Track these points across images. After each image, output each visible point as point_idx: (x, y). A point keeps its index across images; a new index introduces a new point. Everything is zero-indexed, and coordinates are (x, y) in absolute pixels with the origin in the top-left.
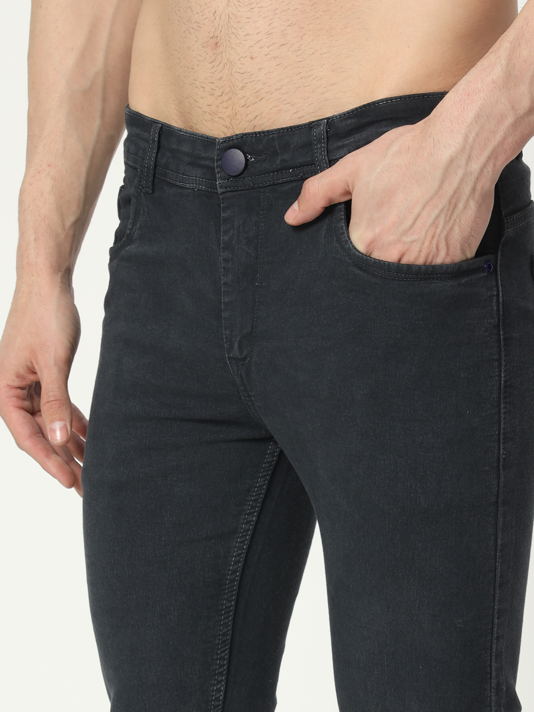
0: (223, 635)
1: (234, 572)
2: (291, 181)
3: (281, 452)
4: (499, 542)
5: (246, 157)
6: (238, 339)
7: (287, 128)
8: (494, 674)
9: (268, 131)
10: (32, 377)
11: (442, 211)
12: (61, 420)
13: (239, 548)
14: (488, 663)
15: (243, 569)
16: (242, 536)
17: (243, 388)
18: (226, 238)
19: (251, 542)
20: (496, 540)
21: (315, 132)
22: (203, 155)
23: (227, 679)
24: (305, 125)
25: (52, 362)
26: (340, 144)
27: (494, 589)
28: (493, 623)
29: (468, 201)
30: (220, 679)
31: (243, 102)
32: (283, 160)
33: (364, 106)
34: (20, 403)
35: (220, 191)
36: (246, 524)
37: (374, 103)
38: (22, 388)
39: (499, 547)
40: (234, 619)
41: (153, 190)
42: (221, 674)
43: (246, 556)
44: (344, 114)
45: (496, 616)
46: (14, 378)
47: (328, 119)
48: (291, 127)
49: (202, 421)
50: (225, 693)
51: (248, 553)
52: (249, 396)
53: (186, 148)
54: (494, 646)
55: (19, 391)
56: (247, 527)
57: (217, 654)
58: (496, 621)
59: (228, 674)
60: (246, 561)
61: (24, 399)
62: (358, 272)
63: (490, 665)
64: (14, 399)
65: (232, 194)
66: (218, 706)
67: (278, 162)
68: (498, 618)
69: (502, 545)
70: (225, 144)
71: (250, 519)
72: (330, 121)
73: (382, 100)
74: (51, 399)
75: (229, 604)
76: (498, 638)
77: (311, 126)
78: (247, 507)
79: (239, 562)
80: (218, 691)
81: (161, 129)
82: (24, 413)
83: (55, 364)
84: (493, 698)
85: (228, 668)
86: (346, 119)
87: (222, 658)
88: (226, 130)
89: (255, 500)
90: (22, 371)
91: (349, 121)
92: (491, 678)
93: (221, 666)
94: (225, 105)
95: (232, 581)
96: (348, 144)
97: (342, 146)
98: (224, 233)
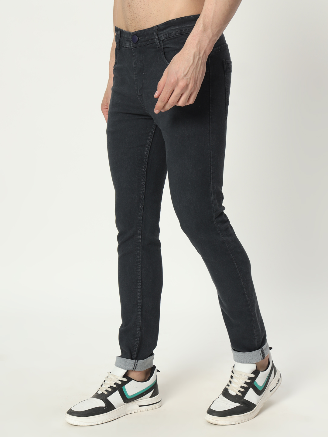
0: (144, 174)
1: (146, 156)
2: (150, 44)
3: (157, 125)
4: (211, 145)
5: (138, 38)
6: (139, 90)
7: (148, 29)
8: (212, 184)
9: (143, 30)
11: (194, 69)
13: (147, 149)
14: (210, 180)
15: (149, 155)
16: (148, 146)
17: (142, 104)
18: (135, 61)
19: (150, 147)
20: (210, 144)
21: (154, 29)
23: (145, 187)
24: (152, 27)
26: (161, 32)
27: (210, 159)
28: (210, 168)
29: (200, 66)
30: (143, 187)
31: (137, 22)
32: (147, 38)
33: (167, 22)
35: (132, 47)
36: (149, 142)
37: (169, 21)
39: (211, 146)
40: (147, 170)
41: (120, 49)
42: (143, 186)
43: (149, 152)
44: (162, 24)
45: (211, 166)
47: (158, 25)
48: (149, 28)
49: (133, 114)
50: (145, 191)
51: (150, 151)
52: (144, 107)
53: (126, 36)
54: (211, 176)
56: (149, 143)
57: (142, 180)
58: (211, 168)
59: (146, 186)
60: (149, 153)
63: (211, 181)
65: (135, 48)
66: (143, 195)
67: (146, 39)
68: (212, 167)
69: (212, 145)
70: (133, 34)
71: (150, 141)
72: (158, 26)
73: (171, 20)
75: (145, 166)
76: (212, 173)
77: (153, 27)
78: (149, 137)
79: (147, 153)
80: (143, 190)
81: (121, 31)
84: (212, 191)
85: (146, 184)
86: (162, 26)
87: (144, 181)
88: (134, 30)
89: (151, 135)
91: (163, 26)
92: (211, 185)
93: (143, 183)
94: (133, 23)
95: (146, 159)
96: (163, 33)
97: (162, 33)
98: (134, 59)
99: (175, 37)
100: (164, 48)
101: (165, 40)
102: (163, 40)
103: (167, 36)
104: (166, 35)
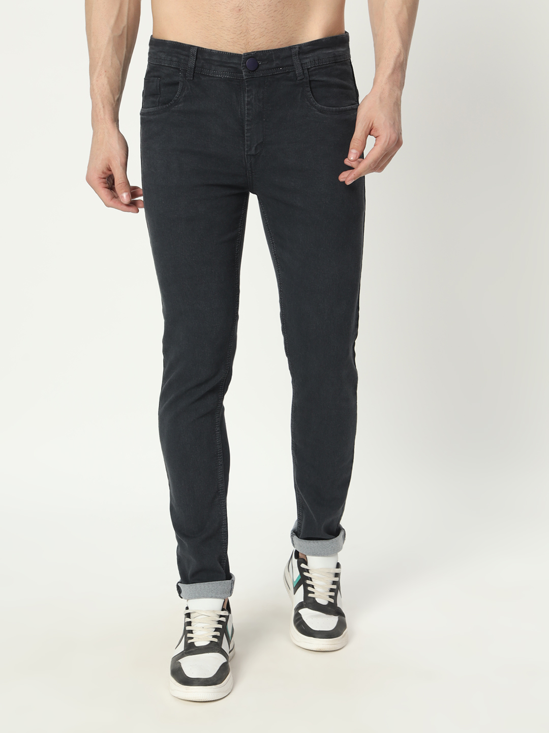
1: (237, 254)
2: (281, 74)
5: (257, 62)
6: (255, 146)
7: (276, 49)
9: (267, 50)
10: (109, 173)
12: (126, 192)
16: (239, 238)
17: (250, 169)
18: (249, 99)
21: (294, 50)
22: (229, 61)
24: (286, 48)
25: (119, 165)
26: (305, 56)
31: (253, 37)
32: (277, 64)
34: (104, 185)
37: (320, 40)
38: (105, 178)
41: (193, 78)
44: (307, 43)
46: (101, 173)
47: (299, 45)
48: (280, 49)
53: (215, 58)
55: (104, 180)
61: (106, 184)
62: (320, 113)
64: (102, 184)
65: (251, 79)
67: (274, 65)
70: (247, 56)
74: (120, 182)
77: (291, 48)
81: (198, 49)
82: (107, 190)
83: (121, 165)
86: (309, 45)
88: (242, 50)
90: (105, 170)
91: (309, 47)
94: (242, 38)
95: (237, 258)
96: (309, 58)
97: (307, 58)
98: (247, 97)
99: (329, 65)
100: (310, 81)
101: (312, 69)
102: (308, 69)
103: (317, 62)
104: (314, 61)
